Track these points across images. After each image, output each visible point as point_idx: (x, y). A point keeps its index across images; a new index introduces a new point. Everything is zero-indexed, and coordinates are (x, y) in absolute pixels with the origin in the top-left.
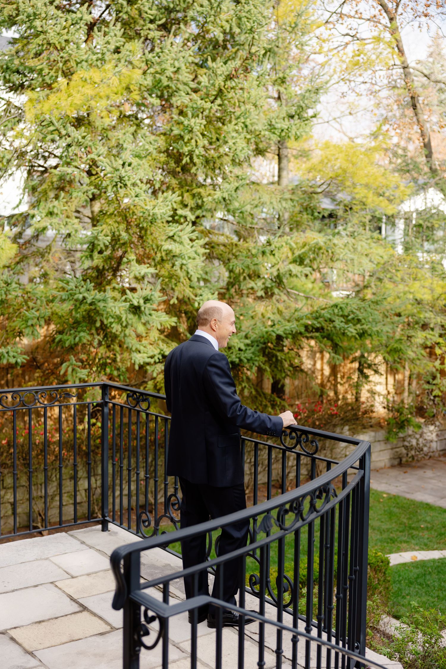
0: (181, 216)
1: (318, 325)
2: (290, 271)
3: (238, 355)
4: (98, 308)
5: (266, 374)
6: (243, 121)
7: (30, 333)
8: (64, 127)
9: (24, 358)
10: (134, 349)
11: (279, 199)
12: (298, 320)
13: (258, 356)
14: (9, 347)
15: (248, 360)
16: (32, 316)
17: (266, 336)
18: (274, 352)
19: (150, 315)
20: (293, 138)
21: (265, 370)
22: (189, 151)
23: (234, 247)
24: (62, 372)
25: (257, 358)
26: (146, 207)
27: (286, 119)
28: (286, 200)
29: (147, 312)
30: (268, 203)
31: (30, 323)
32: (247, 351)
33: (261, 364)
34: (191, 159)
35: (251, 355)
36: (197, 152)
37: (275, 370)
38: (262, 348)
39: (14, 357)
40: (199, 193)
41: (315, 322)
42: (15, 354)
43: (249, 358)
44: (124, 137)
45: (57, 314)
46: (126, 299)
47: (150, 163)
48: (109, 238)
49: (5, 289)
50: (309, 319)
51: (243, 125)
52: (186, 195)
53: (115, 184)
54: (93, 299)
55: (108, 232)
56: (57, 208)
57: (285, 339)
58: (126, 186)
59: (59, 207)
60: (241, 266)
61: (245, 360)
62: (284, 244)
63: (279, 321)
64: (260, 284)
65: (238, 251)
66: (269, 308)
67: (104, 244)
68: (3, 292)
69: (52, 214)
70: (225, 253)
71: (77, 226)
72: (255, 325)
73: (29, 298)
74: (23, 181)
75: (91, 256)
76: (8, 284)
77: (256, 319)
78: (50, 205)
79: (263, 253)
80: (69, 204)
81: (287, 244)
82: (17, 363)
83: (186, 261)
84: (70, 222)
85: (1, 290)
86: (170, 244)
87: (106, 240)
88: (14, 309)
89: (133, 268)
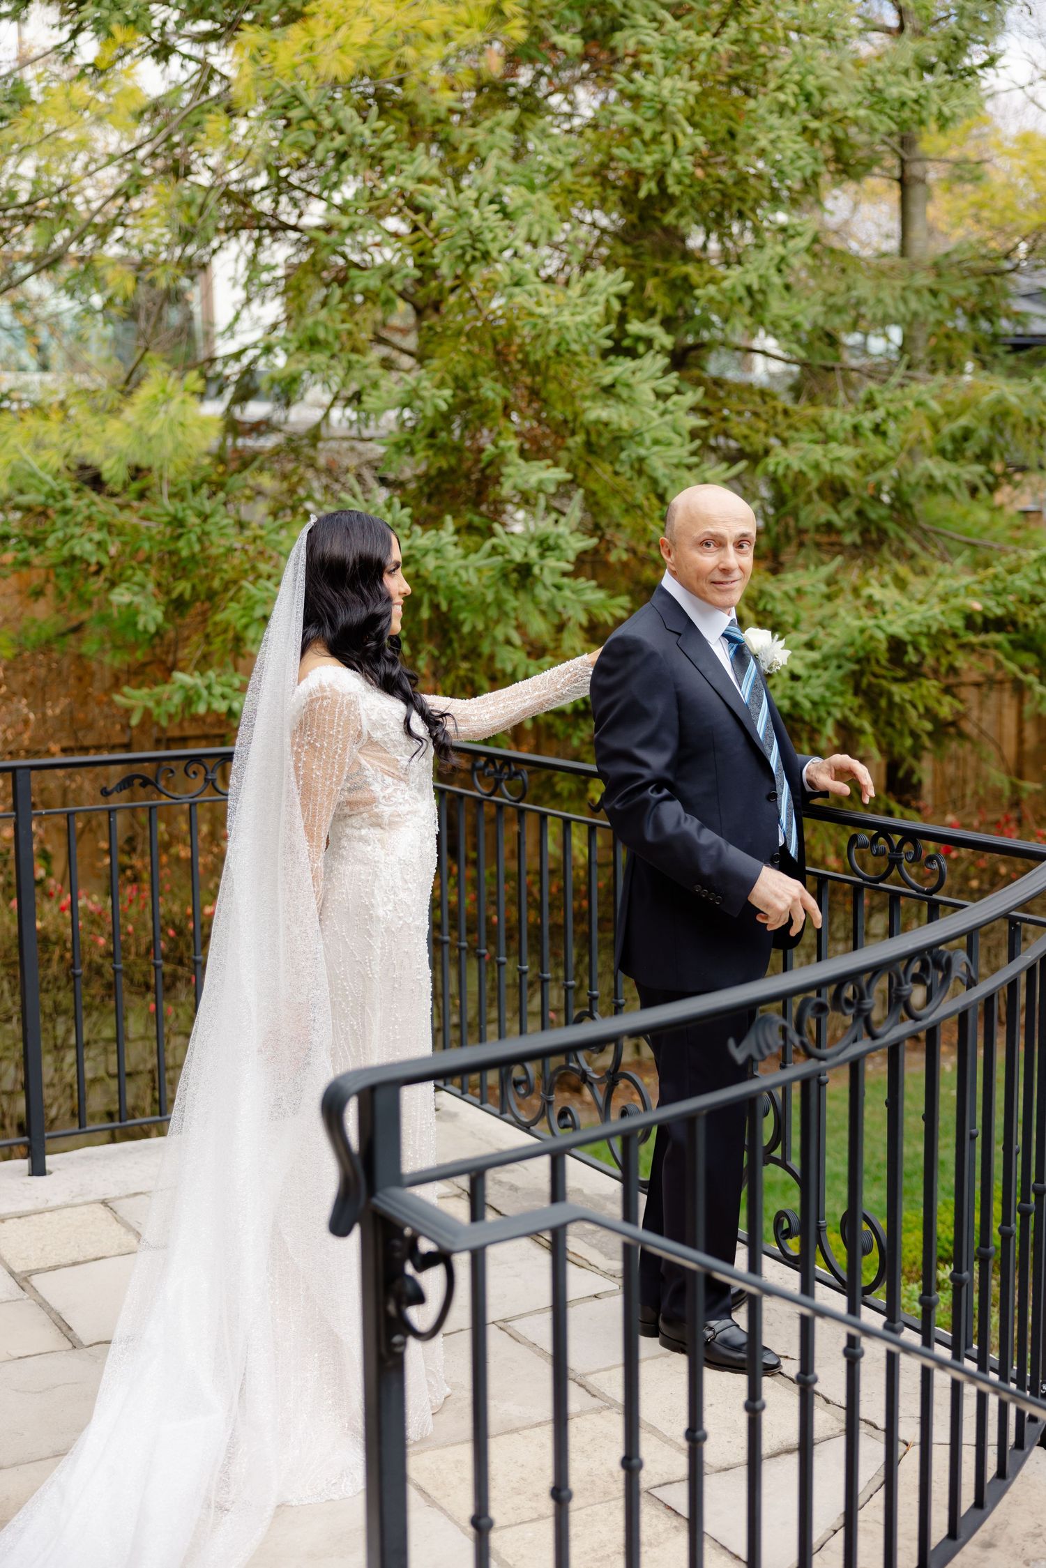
0: (638, 338)
1: (999, 612)
2: (931, 477)
3: (789, 692)
4: (422, 572)
5: (863, 740)
6: (797, 77)
8: (327, 108)
11: (898, 293)
12: (944, 599)
13: (842, 694)
14: (211, 674)
15: (814, 704)
16: (265, 594)
17: (859, 640)
18: (884, 683)
19: (559, 588)
20: (933, 126)
21: (861, 731)
22: (655, 164)
23: (780, 418)
25: (839, 700)
26: (539, 310)
27: (913, 74)
28: (918, 292)
29: (548, 579)
30: (871, 302)
31: (258, 612)
32: (814, 681)
33: (848, 713)
34: (661, 182)
35: (821, 690)
36: (676, 165)
37: (889, 730)
38: (853, 673)
39: (223, 697)
40: (686, 278)
41: (991, 603)
42: (227, 691)
43: (816, 698)
44: (490, 139)
46: (494, 548)
47: (558, 200)
48: (447, 393)
49: (198, 530)
50: (974, 595)
51: (796, 90)
52: (651, 284)
53: (459, 252)
54: (410, 548)
55: (449, 379)
56: (326, 327)
57: (910, 649)
58: (486, 255)
59: (330, 324)
60: (796, 465)
61: (807, 705)
62: (910, 404)
63: (897, 604)
64: (848, 512)
65: (790, 427)
66: (873, 573)
67: (436, 408)
68: (193, 537)
69: (314, 343)
70: (758, 431)
71: (376, 371)
72: (835, 615)
73: (261, 553)
74: (242, 263)
75: (408, 442)
76: (205, 517)
77: (839, 601)
78: (309, 321)
79: (856, 429)
80: (358, 317)
81: (919, 404)
82: (230, 711)
83: (647, 448)
84: (357, 362)
85: (189, 531)
86: (606, 406)
87: (441, 397)
88: (222, 579)
89: (510, 469)
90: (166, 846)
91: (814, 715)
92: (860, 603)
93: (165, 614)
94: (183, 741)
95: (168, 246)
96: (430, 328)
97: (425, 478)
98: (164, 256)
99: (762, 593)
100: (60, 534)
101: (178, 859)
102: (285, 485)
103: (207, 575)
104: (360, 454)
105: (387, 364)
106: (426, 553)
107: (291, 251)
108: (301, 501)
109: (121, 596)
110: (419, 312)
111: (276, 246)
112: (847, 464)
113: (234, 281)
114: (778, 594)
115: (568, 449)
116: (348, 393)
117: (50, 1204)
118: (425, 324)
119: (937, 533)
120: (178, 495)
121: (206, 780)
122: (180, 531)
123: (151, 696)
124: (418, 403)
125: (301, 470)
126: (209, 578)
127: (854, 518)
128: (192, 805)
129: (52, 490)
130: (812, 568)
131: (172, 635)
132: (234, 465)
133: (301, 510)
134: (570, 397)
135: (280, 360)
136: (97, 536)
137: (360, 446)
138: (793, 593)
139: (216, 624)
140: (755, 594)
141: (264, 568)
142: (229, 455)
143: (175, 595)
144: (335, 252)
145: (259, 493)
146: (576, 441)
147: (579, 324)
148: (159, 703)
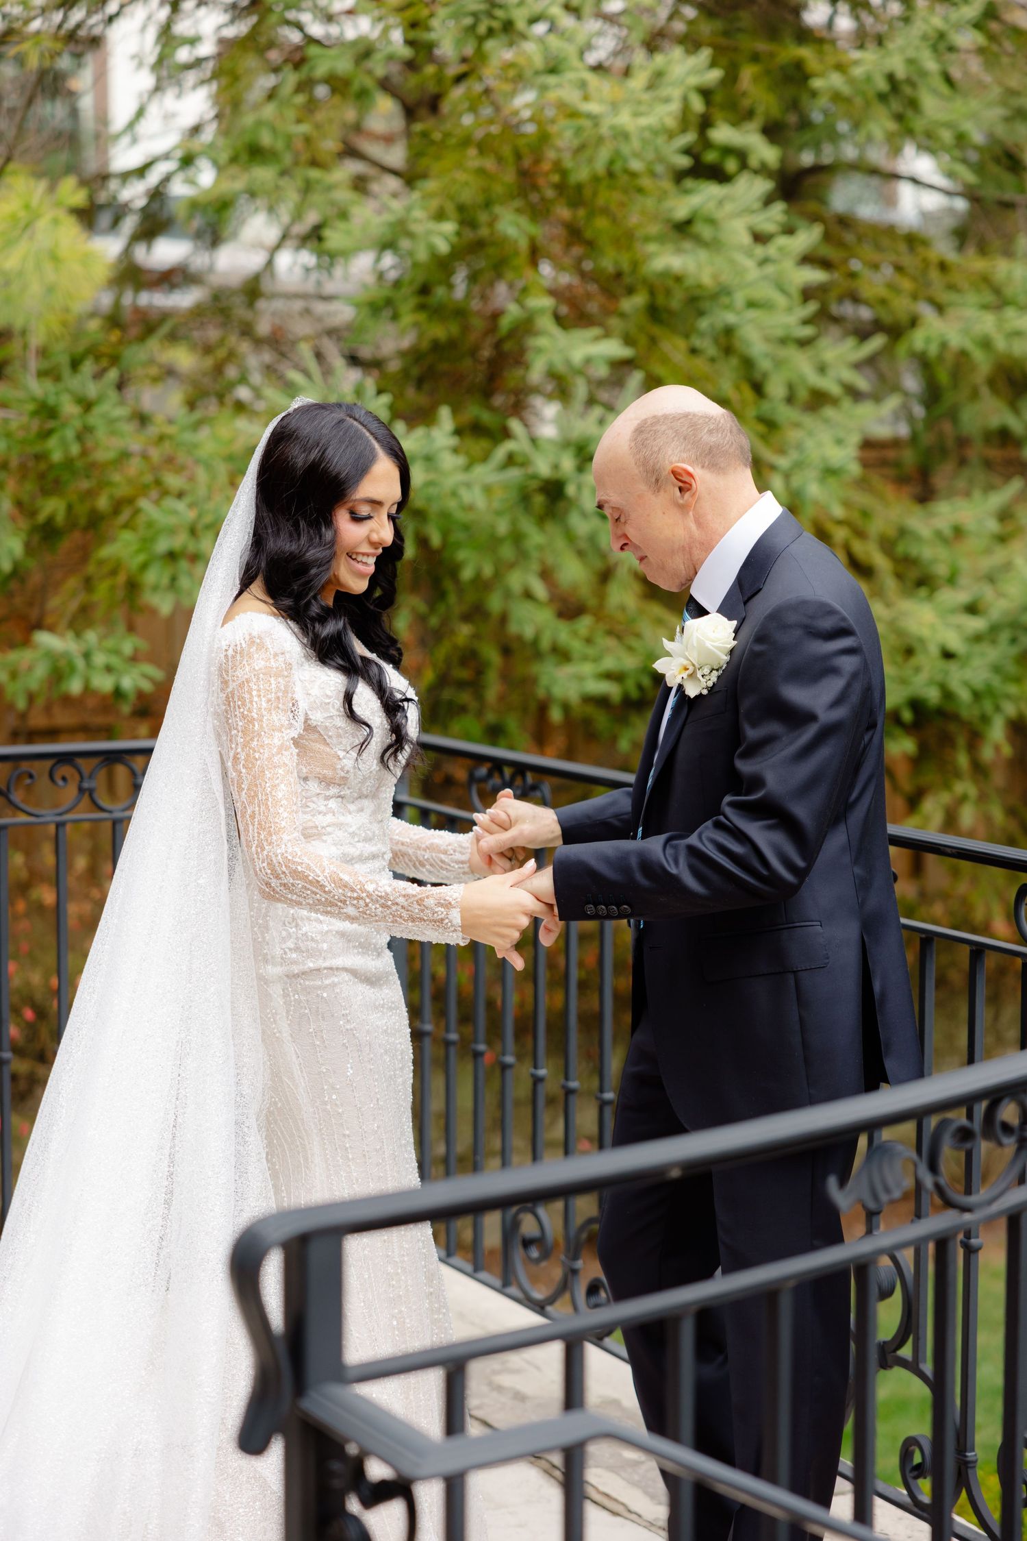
0: (728, 151)
3: (939, 677)
9: (145, 676)
10: (545, 644)
13: (1014, 680)
14: (91, 636)
15: (976, 694)
16: (172, 520)
23: (934, 274)
25: (1012, 688)
31: (162, 545)
32: (977, 662)
35: (987, 674)
39: (109, 670)
40: (799, 65)
42: (115, 661)
43: (979, 686)
48: (449, 227)
49: (77, 424)
52: (748, 73)
53: (469, 20)
55: (449, 209)
56: (274, 130)
58: (508, 27)
59: (278, 125)
60: (956, 341)
61: (964, 695)
65: (952, 287)
67: (432, 249)
68: (70, 434)
69: (255, 153)
70: (901, 293)
71: (344, 195)
72: (1008, 567)
73: (170, 460)
74: (152, 33)
75: (389, 302)
76: (87, 405)
77: (1016, 545)
78: (248, 120)
80: (320, 116)
82: (118, 693)
83: (738, 313)
84: (318, 182)
85: (64, 425)
86: (679, 251)
87: (440, 234)
88: (111, 497)
89: (541, 342)
90: (23, 888)
91: (976, 712)
93: (28, 546)
94: (52, 734)
95: (44, 10)
96: (425, 135)
97: (414, 355)
98: (36, 25)
99: (903, 532)
101: (40, 908)
102: (209, 362)
103: (89, 491)
104: (319, 319)
105: (360, 185)
107: (223, 18)
108: (231, 386)
110: (410, 112)
111: (203, 11)
113: (138, 59)
114: (925, 533)
115: (622, 315)
116: (301, 228)
118: (418, 127)
120: (50, 374)
121: (81, 790)
122: (51, 424)
124: (405, 244)
125: (233, 339)
126: (92, 494)
128: (60, 825)
130: (977, 494)
131: (36, 578)
132: (134, 331)
133: (229, 400)
134: (626, 239)
135: (206, 176)
137: (320, 308)
138: (947, 532)
139: (101, 563)
140: (891, 532)
141: (173, 481)
142: (127, 316)
143: (42, 517)
144: (288, 23)
145: (170, 372)
146: (634, 303)
147: (643, 129)
148: (14, 675)
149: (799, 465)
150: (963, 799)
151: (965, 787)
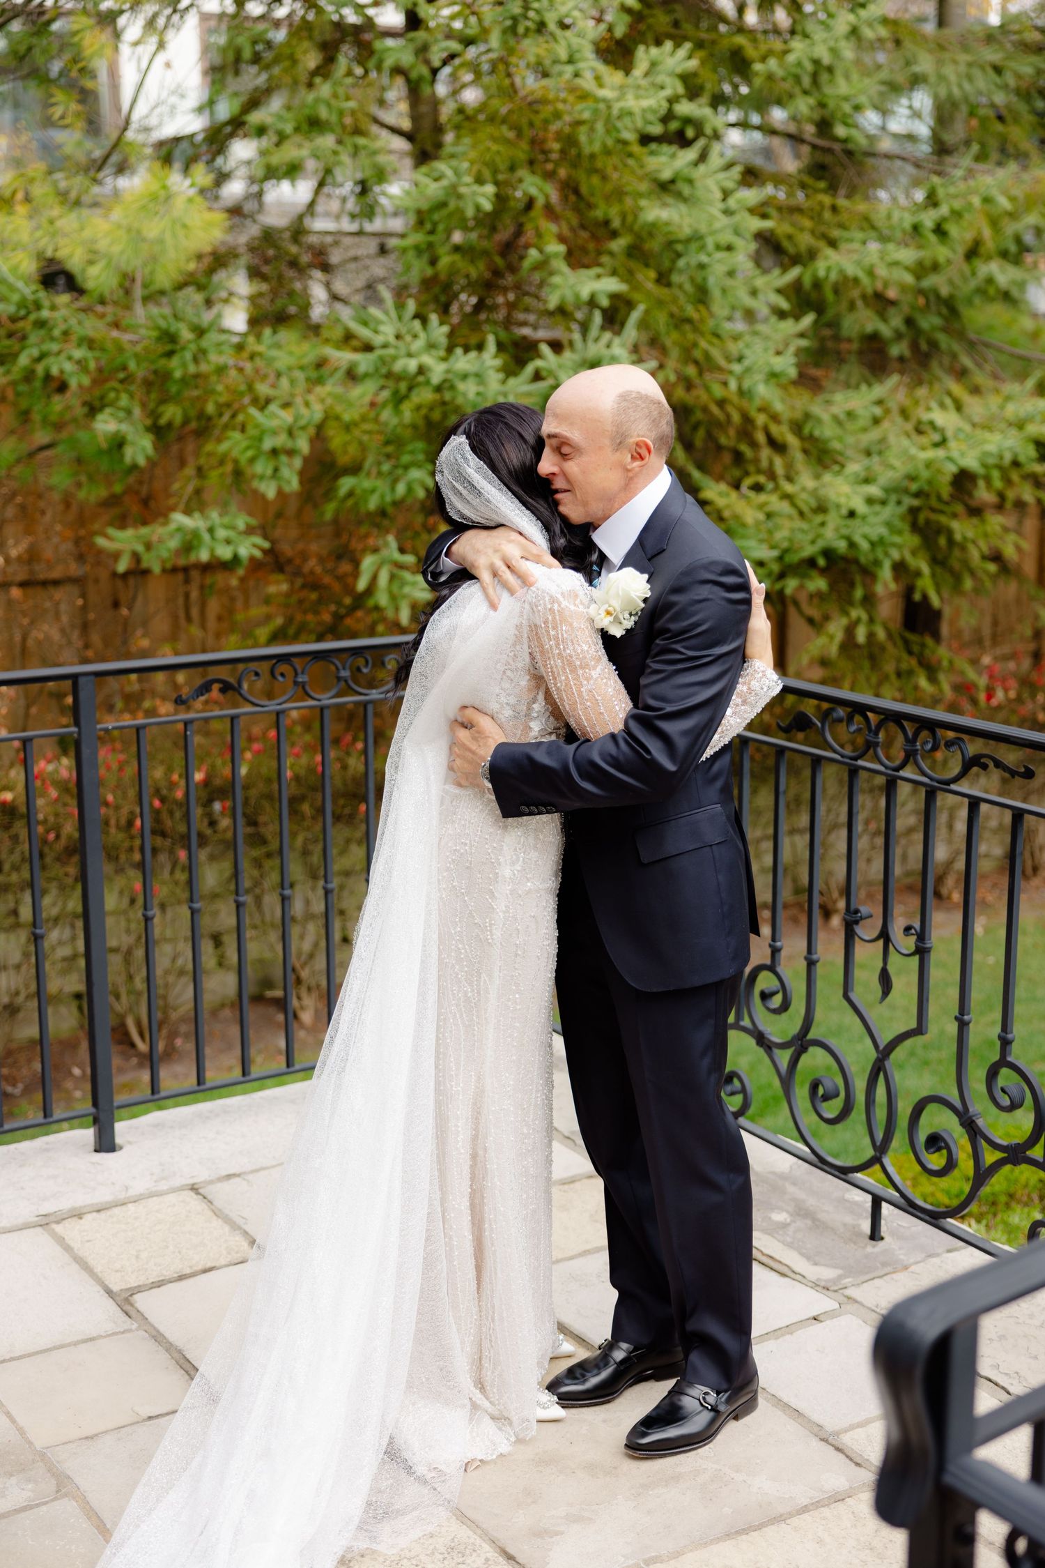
0: (688, 121)
2: (992, 283)
3: (845, 532)
4: (460, 400)
5: (918, 581)
7: (269, 472)
9: (255, 546)
12: (1019, 425)
13: (900, 533)
14: (214, 515)
15: (873, 544)
16: (274, 423)
17: (925, 474)
18: (943, 519)
21: (918, 574)
24: (362, 585)
25: (897, 539)
26: (601, 93)
28: (982, 69)
30: (932, 79)
31: (268, 444)
32: (872, 519)
33: (905, 553)
35: (880, 529)
37: (945, 570)
38: (912, 509)
39: (228, 542)
40: (738, 51)
42: (232, 534)
43: (875, 538)
45: (337, 418)
46: (537, 371)
48: (490, 189)
49: (193, 347)
54: (448, 371)
55: (487, 174)
56: (329, 105)
57: (981, 483)
58: (541, 27)
59: (333, 102)
60: (851, 270)
61: (864, 545)
62: (976, 201)
63: (960, 430)
64: (897, 321)
65: (842, 226)
66: (922, 392)
67: (478, 208)
68: (188, 356)
69: (314, 124)
70: (802, 229)
72: (883, 440)
73: (259, 372)
75: (429, 245)
76: (201, 332)
77: (886, 424)
78: (310, 97)
79: (916, 228)
81: (987, 200)
82: (236, 558)
83: (709, 255)
84: (365, 147)
85: (183, 349)
86: (665, 205)
87: (483, 195)
88: (217, 403)
89: (556, 280)
91: (871, 557)
92: (909, 427)
93: (155, 443)
99: (807, 416)
100: (35, 352)
103: (198, 398)
104: (346, 250)
106: (465, 377)
109: (106, 424)
112: (907, 268)
114: (826, 417)
115: (611, 254)
117: (132, 1193)
119: (987, 345)
121: (296, 683)
122: (172, 347)
123: (138, 538)
124: (455, 202)
126: (202, 400)
127: (903, 328)
129: (24, 299)
130: (864, 387)
134: (616, 195)
136: (78, 353)
138: (842, 416)
139: (212, 456)
140: (801, 417)
141: (262, 389)
143: (163, 420)
146: (618, 245)
147: (644, 111)
148: (148, 546)
149: (748, 370)
150: (858, 621)
151: (857, 613)
